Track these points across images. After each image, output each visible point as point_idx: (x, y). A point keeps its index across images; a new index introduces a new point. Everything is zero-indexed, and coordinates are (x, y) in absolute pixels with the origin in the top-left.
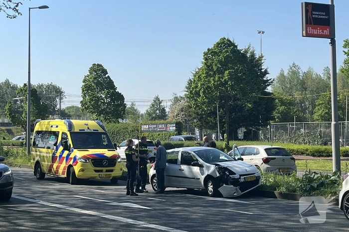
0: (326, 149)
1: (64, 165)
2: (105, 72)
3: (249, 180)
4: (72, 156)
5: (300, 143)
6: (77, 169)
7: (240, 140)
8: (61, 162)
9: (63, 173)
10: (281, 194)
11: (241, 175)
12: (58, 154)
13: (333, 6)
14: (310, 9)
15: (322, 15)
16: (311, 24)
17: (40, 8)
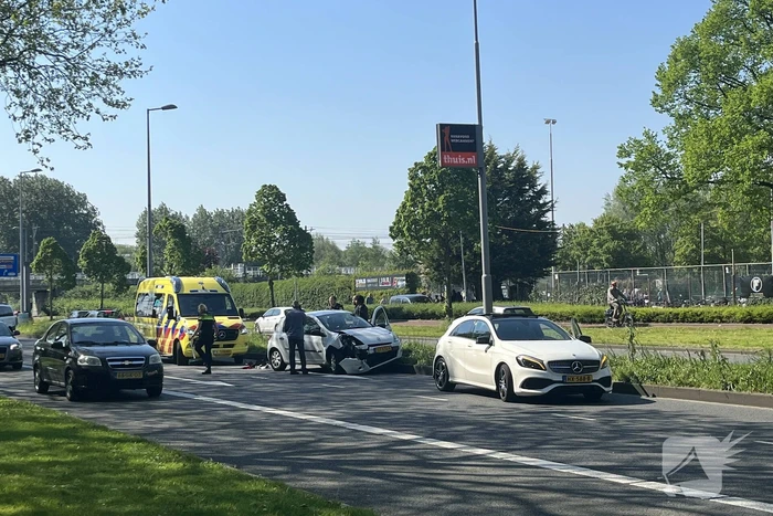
0: (599, 311)
1: (170, 340)
2: (282, 197)
3: (381, 351)
4: (178, 327)
5: (585, 303)
6: (184, 343)
7: (504, 300)
8: (166, 336)
9: (169, 351)
10: (419, 368)
11: (370, 346)
12: (163, 325)
13: (480, 126)
14: (447, 131)
15: (465, 139)
16: (448, 150)
17: (163, 108)
